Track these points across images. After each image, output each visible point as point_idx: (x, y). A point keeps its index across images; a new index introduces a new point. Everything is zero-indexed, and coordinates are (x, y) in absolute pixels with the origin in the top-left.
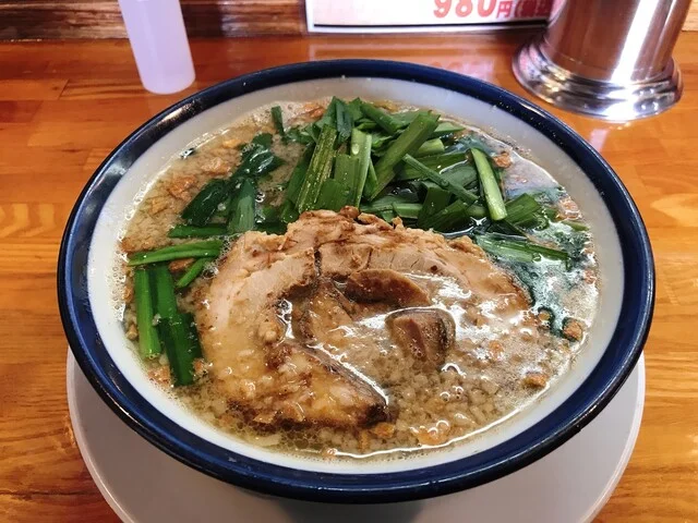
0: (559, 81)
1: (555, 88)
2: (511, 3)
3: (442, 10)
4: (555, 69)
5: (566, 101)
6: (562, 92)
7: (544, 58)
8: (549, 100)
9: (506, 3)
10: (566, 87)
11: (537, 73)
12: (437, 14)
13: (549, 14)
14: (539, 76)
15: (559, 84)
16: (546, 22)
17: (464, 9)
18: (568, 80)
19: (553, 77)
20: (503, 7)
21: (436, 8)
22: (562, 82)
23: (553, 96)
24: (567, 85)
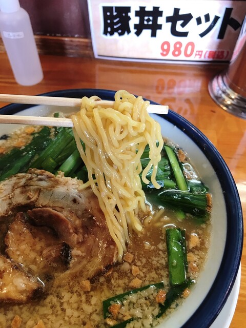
0: (231, 98)
1: (229, 102)
2: (202, 52)
3: (165, 53)
4: (229, 91)
5: (234, 110)
6: (232, 104)
7: (225, 85)
8: (225, 108)
9: (199, 51)
10: (235, 102)
11: (220, 92)
12: (162, 54)
13: (230, 58)
14: (221, 95)
15: (231, 100)
16: (228, 62)
17: (177, 53)
18: (236, 99)
19: (228, 95)
20: (197, 53)
21: (161, 51)
22: (233, 99)
23: (227, 106)
24: (235, 101)
